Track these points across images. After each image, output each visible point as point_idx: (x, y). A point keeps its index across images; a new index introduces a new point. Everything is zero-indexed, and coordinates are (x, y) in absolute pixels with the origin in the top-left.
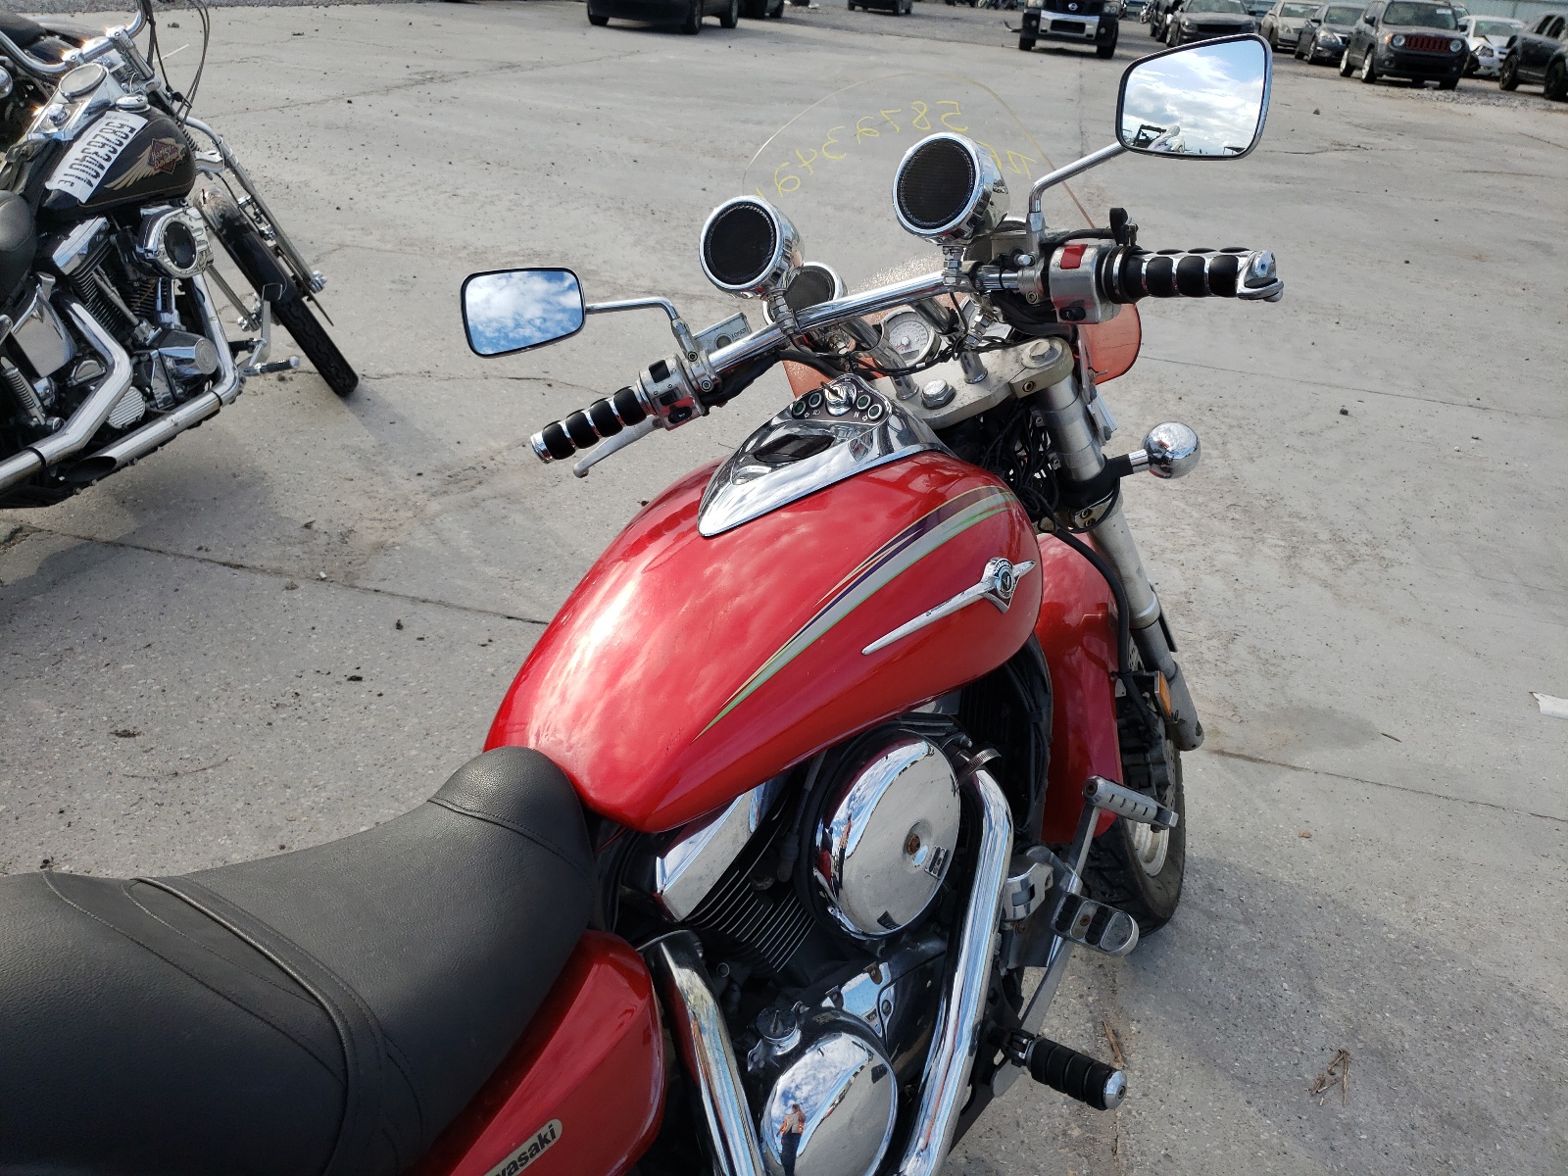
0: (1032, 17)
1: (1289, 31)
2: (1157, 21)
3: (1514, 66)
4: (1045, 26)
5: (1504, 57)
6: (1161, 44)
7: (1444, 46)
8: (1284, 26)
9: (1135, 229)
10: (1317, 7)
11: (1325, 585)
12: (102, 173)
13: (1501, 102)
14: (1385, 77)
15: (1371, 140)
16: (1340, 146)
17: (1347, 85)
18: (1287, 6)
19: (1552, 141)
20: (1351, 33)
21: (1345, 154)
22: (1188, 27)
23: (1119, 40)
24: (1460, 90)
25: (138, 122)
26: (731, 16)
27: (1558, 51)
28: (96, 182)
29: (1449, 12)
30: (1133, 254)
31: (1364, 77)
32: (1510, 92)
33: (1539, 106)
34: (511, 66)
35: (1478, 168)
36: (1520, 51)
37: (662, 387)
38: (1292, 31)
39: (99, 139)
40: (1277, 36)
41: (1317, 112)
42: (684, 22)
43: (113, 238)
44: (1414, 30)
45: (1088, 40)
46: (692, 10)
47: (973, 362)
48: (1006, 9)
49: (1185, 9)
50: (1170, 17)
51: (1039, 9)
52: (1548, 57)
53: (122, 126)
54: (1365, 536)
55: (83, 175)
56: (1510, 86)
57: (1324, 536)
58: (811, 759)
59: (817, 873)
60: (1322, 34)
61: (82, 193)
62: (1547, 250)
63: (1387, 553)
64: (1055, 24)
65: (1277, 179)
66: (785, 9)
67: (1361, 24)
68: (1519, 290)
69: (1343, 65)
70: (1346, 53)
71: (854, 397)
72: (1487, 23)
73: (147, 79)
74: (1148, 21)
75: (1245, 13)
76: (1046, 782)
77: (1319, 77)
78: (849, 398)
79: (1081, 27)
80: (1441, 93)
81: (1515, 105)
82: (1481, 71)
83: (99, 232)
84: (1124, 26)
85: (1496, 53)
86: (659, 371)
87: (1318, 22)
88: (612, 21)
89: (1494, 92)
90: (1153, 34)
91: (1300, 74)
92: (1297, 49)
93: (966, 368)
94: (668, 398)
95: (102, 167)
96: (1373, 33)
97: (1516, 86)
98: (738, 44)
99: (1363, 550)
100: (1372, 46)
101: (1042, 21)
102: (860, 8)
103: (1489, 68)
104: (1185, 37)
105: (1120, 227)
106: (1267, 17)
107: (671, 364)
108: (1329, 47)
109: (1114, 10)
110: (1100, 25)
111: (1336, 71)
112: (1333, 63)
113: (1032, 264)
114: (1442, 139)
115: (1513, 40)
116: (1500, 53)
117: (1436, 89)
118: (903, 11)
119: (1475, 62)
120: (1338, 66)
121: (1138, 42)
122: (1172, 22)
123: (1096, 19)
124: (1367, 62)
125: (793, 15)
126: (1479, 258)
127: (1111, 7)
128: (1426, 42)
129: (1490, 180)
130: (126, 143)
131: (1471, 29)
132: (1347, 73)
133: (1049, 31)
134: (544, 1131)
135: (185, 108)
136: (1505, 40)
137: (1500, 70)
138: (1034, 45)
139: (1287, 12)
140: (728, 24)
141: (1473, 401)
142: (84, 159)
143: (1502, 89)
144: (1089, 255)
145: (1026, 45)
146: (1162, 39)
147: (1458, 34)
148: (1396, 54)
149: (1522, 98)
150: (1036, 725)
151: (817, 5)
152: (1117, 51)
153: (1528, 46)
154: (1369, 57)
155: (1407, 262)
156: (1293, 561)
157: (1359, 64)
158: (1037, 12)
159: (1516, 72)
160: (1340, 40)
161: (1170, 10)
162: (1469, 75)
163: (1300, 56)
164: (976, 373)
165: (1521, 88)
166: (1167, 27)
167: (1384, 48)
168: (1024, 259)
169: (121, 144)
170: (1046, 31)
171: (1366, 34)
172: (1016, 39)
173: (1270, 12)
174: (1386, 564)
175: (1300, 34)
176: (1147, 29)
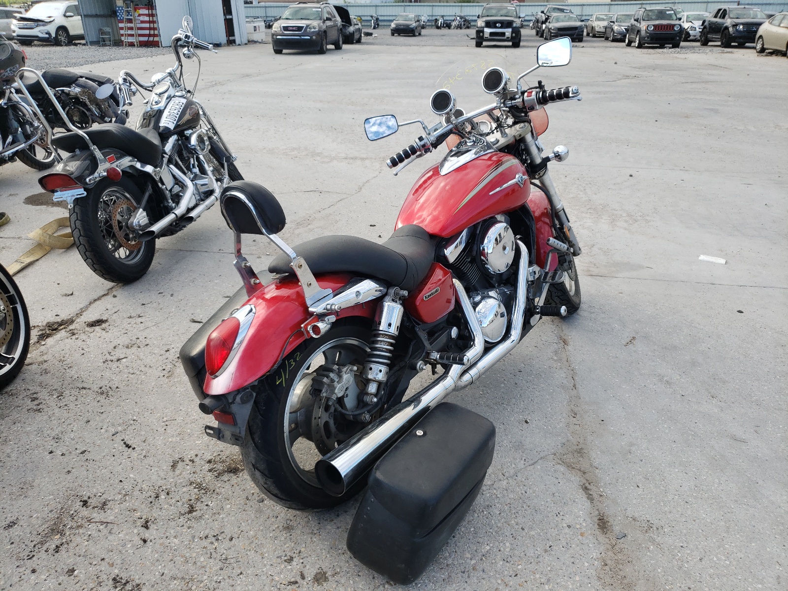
0: (480, 32)
1: (600, 28)
2: (538, 28)
3: (706, 34)
4: (487, 35)
5: (701, 30)
6: (542, 38)
7: (671, 28)
8: (598, 26)
9: (544, 85)
10: (612, 15)
11: (625, 229)
12: (177, 119)
13: (701, 51)
14: (646, 45)
15: (641, 73)
16: (627, 77)
17: (629, 50)
18: (598, 16)
19: (723, 66)
20: (629, 26)
21: (629, 80)
22: (553, 30)
23: (522, 38)
24: (682, 48)
25: (184, 101)
26: (339, 44)
27: (725, 25)
28: (175, 122)
29: (673, 12)
30: (544, 92)
31: (637, 46)
32: (705, 46)
33: (719, 51)
34: (248, 76)
35: (689, 81)
36: (708, 26)
37: (422, 143)
38: (602, 27)
39: (173, 108)
40: (595, 31)
41: (616, 63)
42: (319, 49)
43: (180, 142)
44: (657, 22)
45: (507, 40)
46: (322, 43)
47: (503, 131)
48: (465, 28)
49: (551, 22)
50: (544, 26)
51: (483, 27)
52: (721, 28)
53: (179, 102)
54: (640, 214)
55: (171, 120)
56: (705, 43)
57: (625, 215)
58: (479, 223)
59: (482, 257)
60: (616, 28)
61: (172, 126)
62: (716, 111)
63: (648, 218)
64: (491, 34)
65: (600, 93)
66: (362, 38)
67: (633, 22)
68: (703, 128)
69: (627, 41)
70: (627, 35)
71: (475, 140)
72: (692, 15)
73: (179, 86)
74: (534, 28)
75: (579, 21)
76: (535, 246)
77: (616, 47)
78: (473, 140)
79: (503, 34)
80: (672, 50)
81: (707, 52)
82: (691, 38)
83: (176, 140)
84: (523, 32)
85: (697, 29)
86: (421, 139)
87: (613, 22)
88: (284, 51)
89: (697, 47)
90: (537, 34)
91: (606, 47)
92: (605, 36)
93: (502, 133)
94: (424, 146)
95: (176, 117)
96: (638, 25)
97: (708, 43)
98: (346, 56)
99: (639, 218)
100: (639, 31)
101: (485, 33)
102: (397, 35)
103: (695, 36)
104: (552, 35)
105: (540, 86)
106: (589, 22)
107: (424, 137)
108: (620, 33)
109: (518, 25)
110: (512, 32)
111: (623, 44)
112: (623, 41)
113: (519, 98)
114: (674, 70)
115: (704, 22)
116: (699, 28)
117: (670, 48)
118: (417, 34)
119: (688, 34)
120: (624, 41)
121: (531, 38)
122: (546, 28)
123: (510, 30)
124: (637, 39)
125: (367, 41)
126: (687, 117)
127: (516, 24)
128: (663, 27)
129: (694, 86)
130: (182, 108)
131: (684, 19)
132: (629, 45)
133: (489, 37)
134: (437, 288)
135: (192, 95)
136: (701, 22)
137: (700, 36)
138: (482, 44)
139: (598, 19)
140: (338, 47)
141: (682, 168)
142: (170, 115)
143: (701, 45)
144: (534, 93)
145: (479, 45)
146: (542, 36)
147: (677, 22)
148: (650, 34)
149: (710, 48)
150: (531, 229)
151: (376, 35)
152: (521, 44)
153: (711, 24)
154: (638, 36)
155: (656, 121)
156: (613, 223)
157: (634, 40)
158: (481, 29)
159: (707, 37)
160: (624, 30)
161: (543, 23)
162: (686, 40)
163: (607, 39)
164: (504, 134)
165: (710, 44)
166: (544, 31)
167: (644, 32)
168: (517, 96)
169: (180, 109)
170: (487, 37)
171: (636, 27)
172: (474, 42)
173: (591, 19)
174: (647, 221)
175: (606, 28)
176: (534, 32)
